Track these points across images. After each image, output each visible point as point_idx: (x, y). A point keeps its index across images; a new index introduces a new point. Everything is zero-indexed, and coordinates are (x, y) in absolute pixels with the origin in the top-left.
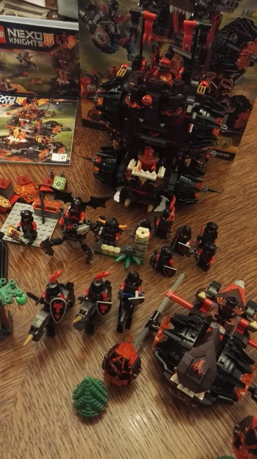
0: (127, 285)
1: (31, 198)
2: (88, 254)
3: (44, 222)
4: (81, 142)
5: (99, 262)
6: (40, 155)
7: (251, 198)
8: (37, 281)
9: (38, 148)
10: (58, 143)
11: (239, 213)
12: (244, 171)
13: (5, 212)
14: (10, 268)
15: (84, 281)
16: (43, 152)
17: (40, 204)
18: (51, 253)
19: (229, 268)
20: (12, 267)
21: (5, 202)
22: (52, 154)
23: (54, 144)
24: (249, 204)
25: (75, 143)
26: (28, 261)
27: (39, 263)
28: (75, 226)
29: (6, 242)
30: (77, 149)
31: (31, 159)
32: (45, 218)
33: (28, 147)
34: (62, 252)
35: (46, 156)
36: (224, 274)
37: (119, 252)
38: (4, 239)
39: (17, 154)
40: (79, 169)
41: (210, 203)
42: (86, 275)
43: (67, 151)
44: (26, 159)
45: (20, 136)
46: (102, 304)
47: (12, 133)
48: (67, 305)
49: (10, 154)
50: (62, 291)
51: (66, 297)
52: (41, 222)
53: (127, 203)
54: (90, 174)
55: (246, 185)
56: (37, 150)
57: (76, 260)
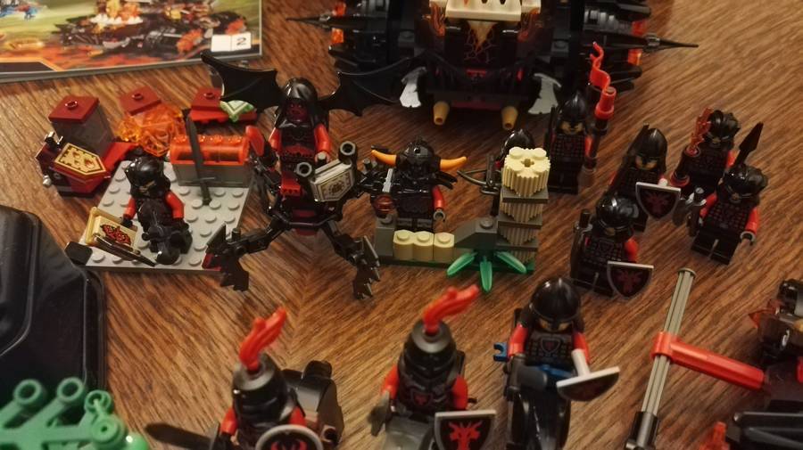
0: (536, 335)
1: (163, 143)
2: (357, 263)
3: (206, 203)
4: (282, 5)
5: (395, 285)
6: (179, 44)
7: (763, 61)
8: (205, 376)
9: (173, 30)
10: (224, 13)
11: (747, 100)
12: (714, 9)
13: (90, 191)
14: (114, 348)
15: (358, 352)
16: (187, 37)
17: (188, 148)
18: (239, 280)
19: (789, 244)
20: (122, 346)
21: (87, 162)
22: (210, 39)
23: (214, 17)
24: (762, 76)
25: (269, 9)
26: (171, 320)
27: (207, 319)
28: (304, 169)
29: (97, 273)
30: (275, 20)
31: (157, 56)
32: (211, 189)
33: (146, 32)
34: (276, 276)
35: (195, 43)
36: (782, 262)
37: (451, 244)
38: (90, 263)
39: (118, 51)
40: (288, 62)
41: (661, 88)
42: (361, 331)
43: (249, 27)
44: (144, 57)
45: (123, 13)
46: (456, 420)
47: (103, 10)
48: (324, 443)
49: (101, 52)
50: (294, 396)
51: (312, 415)
52: (199, 202)
53: (440, 112)
54: (319, 68)
55: (734, 36)
56: (171, 34)
57: (320, 292)
